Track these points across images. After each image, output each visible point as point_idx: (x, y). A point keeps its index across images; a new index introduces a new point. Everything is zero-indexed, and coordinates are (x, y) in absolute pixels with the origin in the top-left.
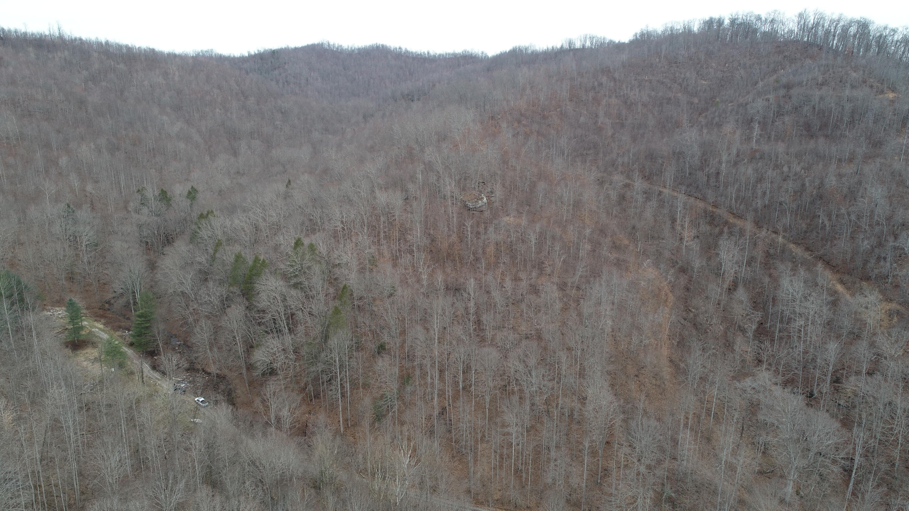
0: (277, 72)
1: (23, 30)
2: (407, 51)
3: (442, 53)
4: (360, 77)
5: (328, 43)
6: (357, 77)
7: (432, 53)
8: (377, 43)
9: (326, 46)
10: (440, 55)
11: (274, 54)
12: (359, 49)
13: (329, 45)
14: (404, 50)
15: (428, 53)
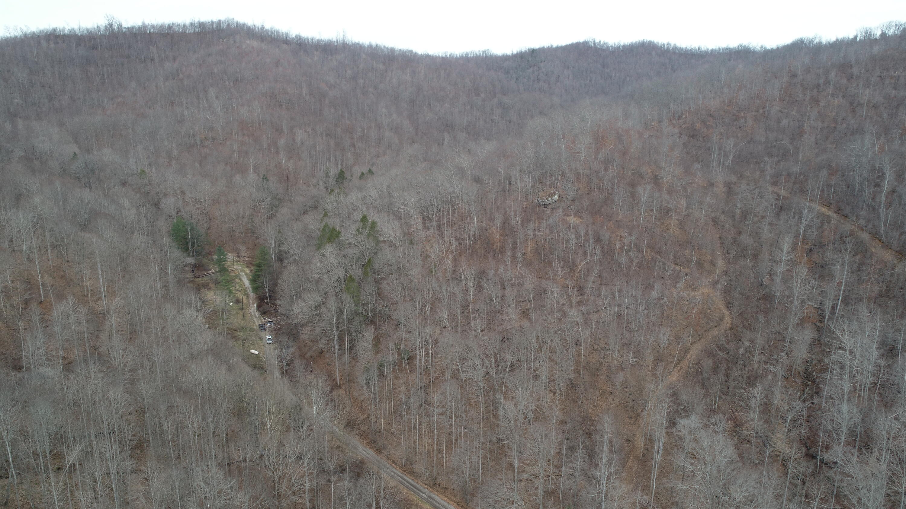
0: (530, 70)
1: (318, 38)
2: (675, 47)
3: (714, 48)
4: (618, 75)
5: (594, 41)
6: (614, 75)
7: (703, 48)
8: (644, 40)
9: (591, 44)
10: (712, 50)
11: (533, 52)
12: (624, 46)
13: (595, 43)
14: (672, 46)
15: (699, 49)
